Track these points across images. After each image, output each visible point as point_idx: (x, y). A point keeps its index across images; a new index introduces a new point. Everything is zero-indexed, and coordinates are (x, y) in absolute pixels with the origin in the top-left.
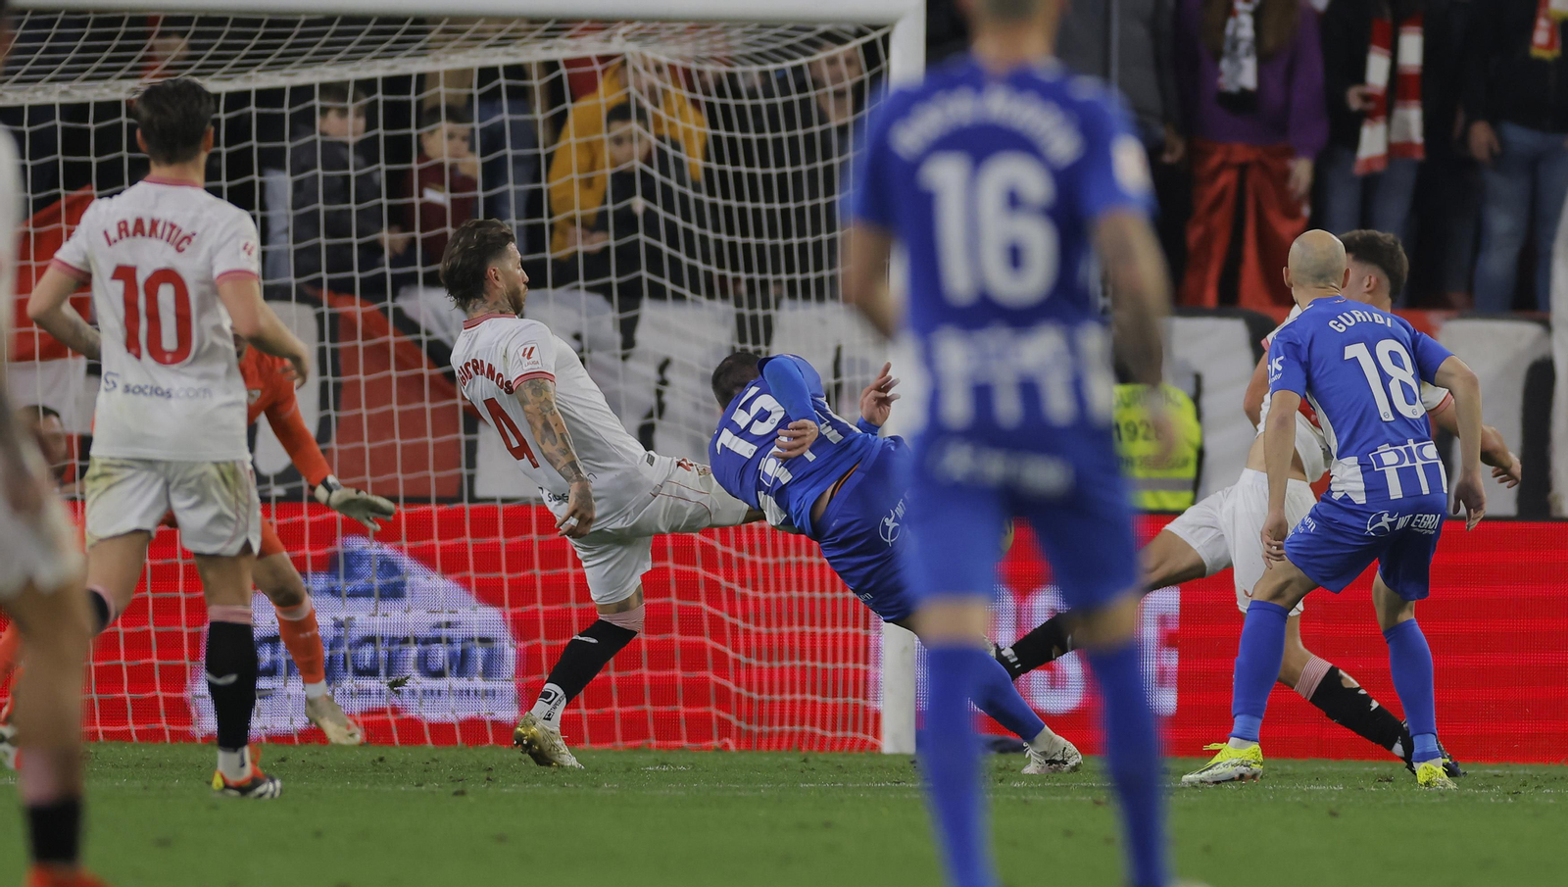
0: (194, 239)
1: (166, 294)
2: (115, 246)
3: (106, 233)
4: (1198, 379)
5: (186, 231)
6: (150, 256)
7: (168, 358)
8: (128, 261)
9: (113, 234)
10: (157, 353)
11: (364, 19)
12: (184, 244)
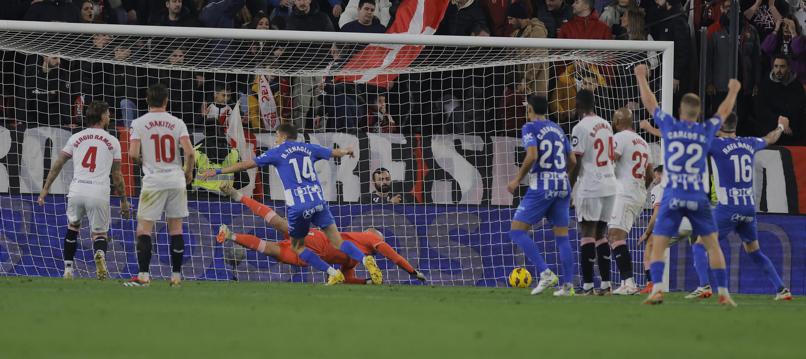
0: (175, 126)
1: (167, 142)
2: (150, 130)
3: (146, 126)
4: (765, 170)
5: (172, 124)
6: (161, 131)
7: (168, 160)
8: (155, 133)
9: (149, 126)
10: (165, 159)
11: (489, 48)
12: (172, 128)
